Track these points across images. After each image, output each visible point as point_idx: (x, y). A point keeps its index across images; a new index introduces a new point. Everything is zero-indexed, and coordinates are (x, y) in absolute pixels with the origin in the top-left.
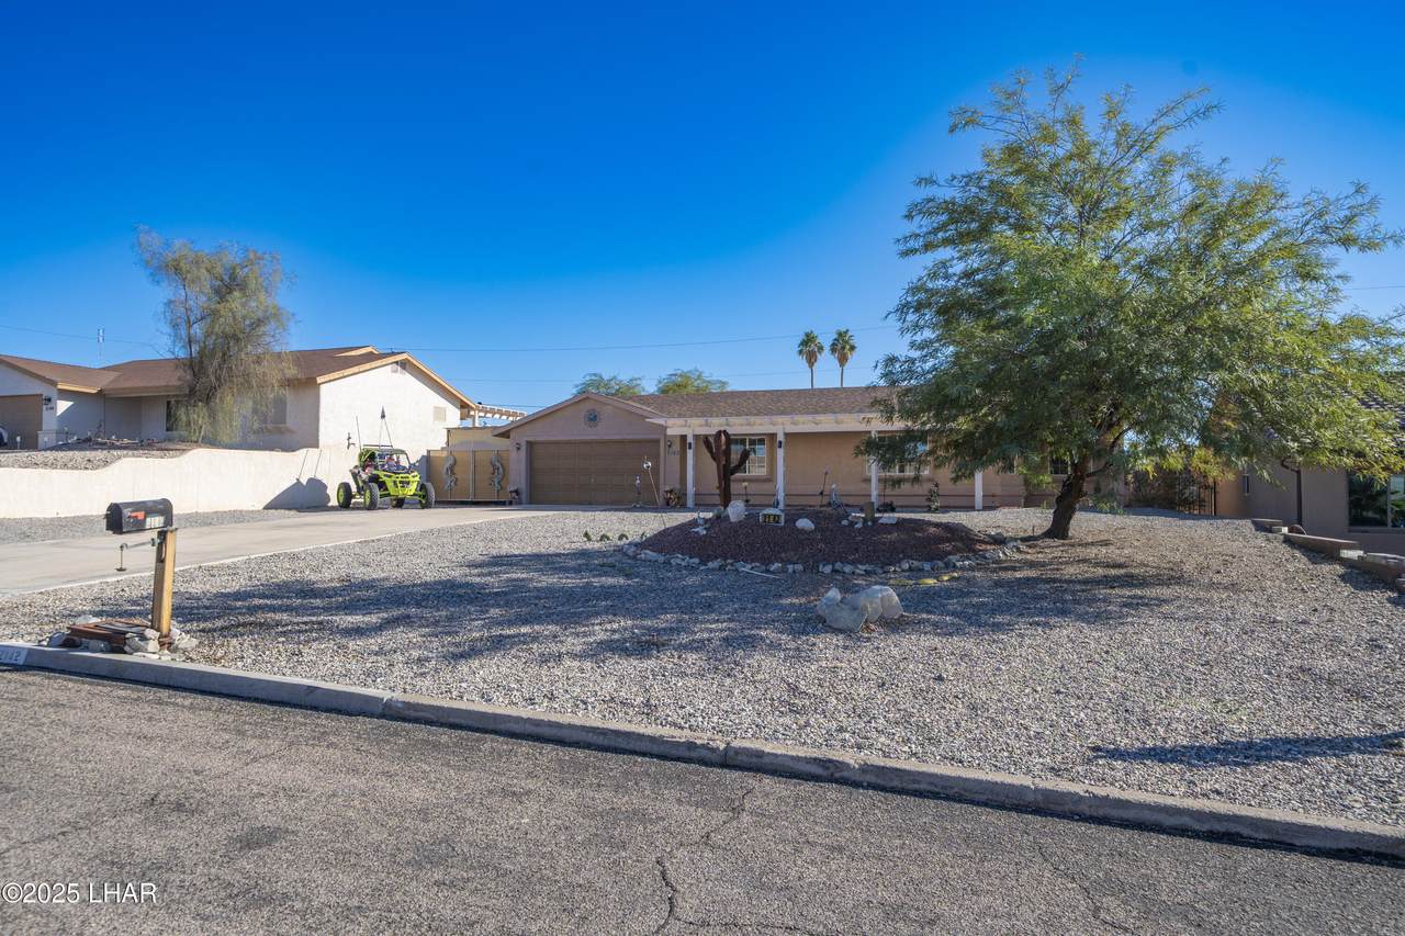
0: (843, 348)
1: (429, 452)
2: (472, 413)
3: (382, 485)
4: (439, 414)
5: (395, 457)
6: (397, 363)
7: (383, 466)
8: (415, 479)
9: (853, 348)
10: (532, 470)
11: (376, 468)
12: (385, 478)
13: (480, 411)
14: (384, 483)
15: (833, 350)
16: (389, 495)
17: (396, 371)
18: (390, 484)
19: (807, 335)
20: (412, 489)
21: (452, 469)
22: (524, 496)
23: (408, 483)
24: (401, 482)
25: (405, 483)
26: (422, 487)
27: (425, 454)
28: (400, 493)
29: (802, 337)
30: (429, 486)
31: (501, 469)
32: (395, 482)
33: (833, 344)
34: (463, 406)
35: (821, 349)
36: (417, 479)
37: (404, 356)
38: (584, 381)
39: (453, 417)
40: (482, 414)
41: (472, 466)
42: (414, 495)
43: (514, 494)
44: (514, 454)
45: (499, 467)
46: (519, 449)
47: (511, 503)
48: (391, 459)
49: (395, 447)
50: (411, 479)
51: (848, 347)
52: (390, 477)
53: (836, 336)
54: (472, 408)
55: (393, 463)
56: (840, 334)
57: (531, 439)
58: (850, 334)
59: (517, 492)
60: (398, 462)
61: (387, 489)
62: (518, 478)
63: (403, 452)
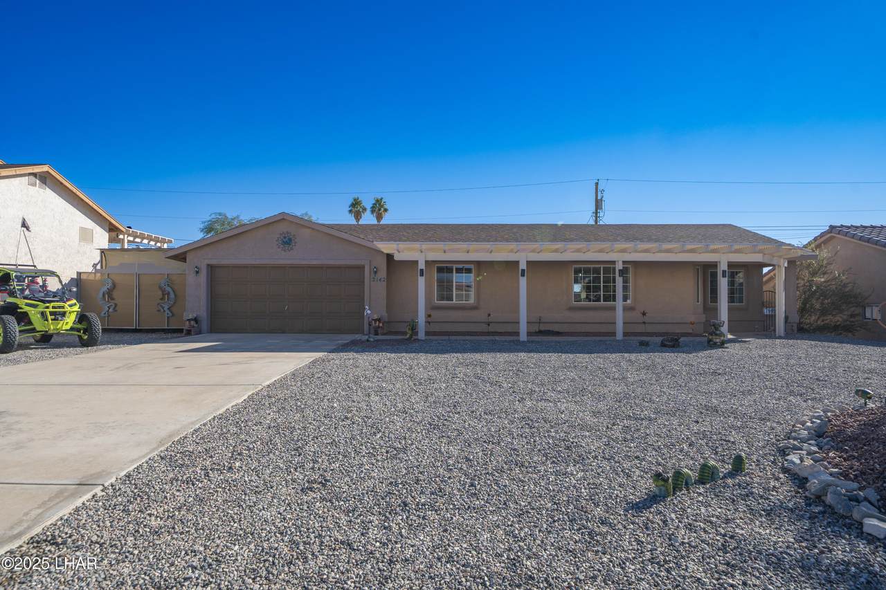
0: (380, 210)
1: (79, 274)
2: (121, 237)
3: (23, 318)
4: (85, 236)
5: (39, 280)
6: (35, 175)
7: (22, 291)
8: (73, 309)
9: (386, 210)
10: (213, 295)
11: (12, 294)
12: (27, 309)
13: (129, 235)
14: (26, 314)
15: (373, 212)
16: (34, 330)
17: (34, 185)
18: (34, 315)
19: (355, 200)
20: (70, 321)
21: (110, 294)
22: (205, 326)
23: (63, 314)
24: (52, 313)
25: (59, 315)
26: (82, 318)
27: (75, 277)
28: (51, 327)
29: (350, 201)
30: (92, 316)
31: (172, 295)
32: (43, 314)
33: (373, 207)
34: (112, 229)
35: (365, 209)
36: (76, 308)
37: (45, 168)
38: (209, 218)
39: (102, 238)
40: (131, 239)
41: (135, 292)
42: (72, 329)
43: (192, 323)
44: (191, 278)
45: (170, 292)
46: (197, 272)
47: (189, 333)
48: (33, 282)
49: (40, 267)
50: (68, 309)
51: (382, 209)
52: (35, 306)
53: (374, 202)
54: (121, 232)
55: (37, 287)
56: (377, 201)
57: (214, 262)
58: (383, 201)
59: (196, 320)
60: (44, 286)
61: (30, 323)
62: (196, 303)
63: (53, 274)
